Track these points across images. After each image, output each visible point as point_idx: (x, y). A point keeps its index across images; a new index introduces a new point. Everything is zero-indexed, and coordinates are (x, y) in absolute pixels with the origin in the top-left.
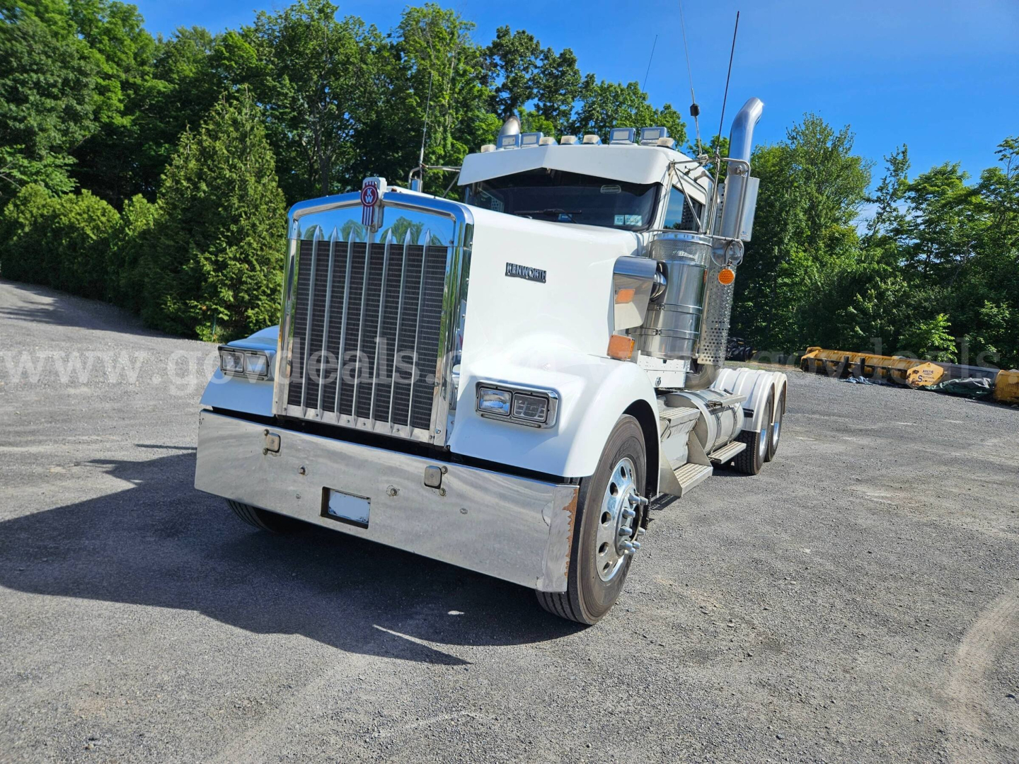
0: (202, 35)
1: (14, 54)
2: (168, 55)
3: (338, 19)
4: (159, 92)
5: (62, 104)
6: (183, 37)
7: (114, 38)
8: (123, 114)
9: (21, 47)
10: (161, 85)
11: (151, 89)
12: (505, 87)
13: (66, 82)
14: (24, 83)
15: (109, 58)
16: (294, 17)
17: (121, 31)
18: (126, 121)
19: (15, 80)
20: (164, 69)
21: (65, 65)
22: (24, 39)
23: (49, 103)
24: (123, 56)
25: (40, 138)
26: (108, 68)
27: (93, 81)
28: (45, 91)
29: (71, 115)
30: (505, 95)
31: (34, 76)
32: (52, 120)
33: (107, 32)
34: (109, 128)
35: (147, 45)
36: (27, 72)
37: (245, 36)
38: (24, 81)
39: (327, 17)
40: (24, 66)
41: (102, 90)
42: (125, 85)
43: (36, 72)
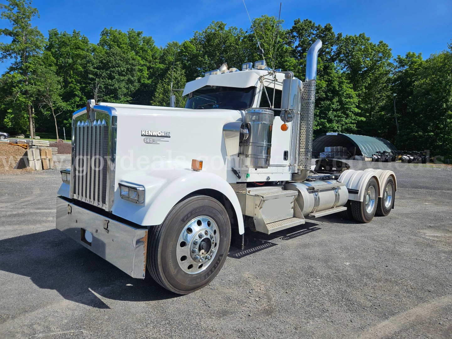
0: (176, 44)
1: (110, 61)
2: (164, 54)
3: (226, 29)
4: (161, 69)
5: (126, 78)
6: (170, 46)
7: (144, 51)
8: (148, 79)
9: (112, 59)
10: (162, 66)
11: (158, 68)
12: (299, 46)
13: (128, 69)
14: (113, 72)
15: (143, 58)
16: (209, 31)
17: (146, 47)
18: (149, 82)
19: (110, 71)
20: (163, 60)
21: (127, 63)
22: (113, 56)
23: (122, 78)
24: (148, 57)
25: (119, 92)
26: (142, 62)
27: (137, 68)
28: (120, 74)
29: (130, 82)
30: (299, 49)
31: (117, 68)
32: (123, 84)
33: (142, 48)
34: (144, 85)
35: (157, 51)
36: (114, 67)
37: (191, 42)
38: (113, 71)
39: (222, 29)
40: (113, 66)
41: (141, 71)
42: (149, 68)
43: (117, 67)
